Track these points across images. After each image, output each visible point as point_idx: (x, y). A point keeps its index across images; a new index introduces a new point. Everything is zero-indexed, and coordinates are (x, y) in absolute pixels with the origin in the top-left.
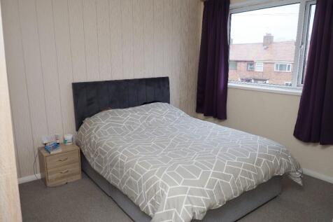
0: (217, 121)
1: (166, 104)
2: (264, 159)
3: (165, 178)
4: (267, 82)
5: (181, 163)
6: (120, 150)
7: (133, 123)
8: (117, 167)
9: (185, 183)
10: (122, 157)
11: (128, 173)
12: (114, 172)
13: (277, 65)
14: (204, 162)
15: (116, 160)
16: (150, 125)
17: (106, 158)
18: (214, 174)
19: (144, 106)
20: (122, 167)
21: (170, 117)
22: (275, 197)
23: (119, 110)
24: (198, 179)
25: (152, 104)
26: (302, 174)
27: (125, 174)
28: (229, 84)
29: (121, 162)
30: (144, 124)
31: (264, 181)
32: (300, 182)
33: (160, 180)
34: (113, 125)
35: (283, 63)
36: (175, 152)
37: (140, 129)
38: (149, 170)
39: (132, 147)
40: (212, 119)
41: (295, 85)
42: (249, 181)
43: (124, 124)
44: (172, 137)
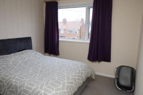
0: (55, 56)
1: (31, 50)
2: (83, 71)
3: (45, 90)
4: (66, 37)
5: (50, 80)
6: (13, 79)
7: (16, 62)
8: (13, 88)
9: (56, 90)
10: (15, 82)
11: (21, 90)
12: (10, 91)
13: (69, 31)
14: (61, 77)
15: (11, 85)
16: (25, 62)
17: (4, 84)
18: (68, 83)
19: (20, 52)
20: (16, 88)
21: (35, 56)
22: (86, 86)
23: (6, 55)
24: (61, 87)
25: (24, 51)
26: (95, 75)
27: (19, 91)
28: (59, 39)
29: (15, 85)
30: (22, 62)
31: (85, 80)
32: (94, 78)
33: (43, 91)
34: (4, 64)
35: (70, 30)
36: (44, 75)
37: (20, 65)
38: (35, 87)
39: (19, 76)
40: (52, 55)
41: (86, 39)
42: (80, 82)
43: (11, 63)
44: (39, 67)
